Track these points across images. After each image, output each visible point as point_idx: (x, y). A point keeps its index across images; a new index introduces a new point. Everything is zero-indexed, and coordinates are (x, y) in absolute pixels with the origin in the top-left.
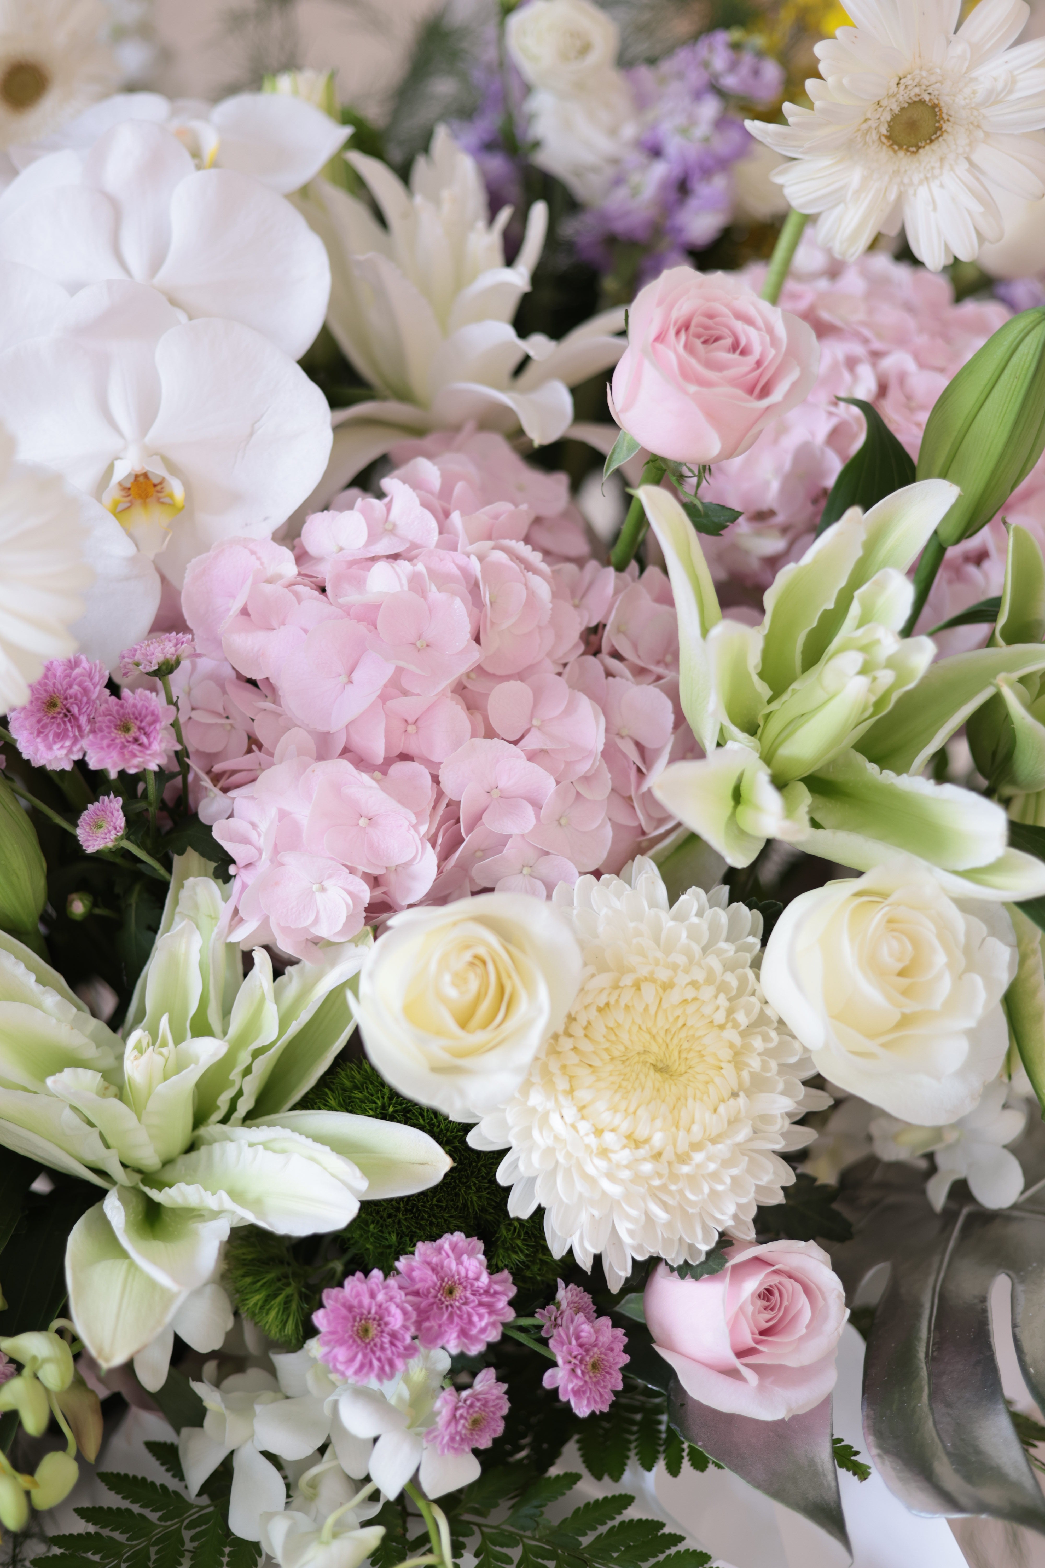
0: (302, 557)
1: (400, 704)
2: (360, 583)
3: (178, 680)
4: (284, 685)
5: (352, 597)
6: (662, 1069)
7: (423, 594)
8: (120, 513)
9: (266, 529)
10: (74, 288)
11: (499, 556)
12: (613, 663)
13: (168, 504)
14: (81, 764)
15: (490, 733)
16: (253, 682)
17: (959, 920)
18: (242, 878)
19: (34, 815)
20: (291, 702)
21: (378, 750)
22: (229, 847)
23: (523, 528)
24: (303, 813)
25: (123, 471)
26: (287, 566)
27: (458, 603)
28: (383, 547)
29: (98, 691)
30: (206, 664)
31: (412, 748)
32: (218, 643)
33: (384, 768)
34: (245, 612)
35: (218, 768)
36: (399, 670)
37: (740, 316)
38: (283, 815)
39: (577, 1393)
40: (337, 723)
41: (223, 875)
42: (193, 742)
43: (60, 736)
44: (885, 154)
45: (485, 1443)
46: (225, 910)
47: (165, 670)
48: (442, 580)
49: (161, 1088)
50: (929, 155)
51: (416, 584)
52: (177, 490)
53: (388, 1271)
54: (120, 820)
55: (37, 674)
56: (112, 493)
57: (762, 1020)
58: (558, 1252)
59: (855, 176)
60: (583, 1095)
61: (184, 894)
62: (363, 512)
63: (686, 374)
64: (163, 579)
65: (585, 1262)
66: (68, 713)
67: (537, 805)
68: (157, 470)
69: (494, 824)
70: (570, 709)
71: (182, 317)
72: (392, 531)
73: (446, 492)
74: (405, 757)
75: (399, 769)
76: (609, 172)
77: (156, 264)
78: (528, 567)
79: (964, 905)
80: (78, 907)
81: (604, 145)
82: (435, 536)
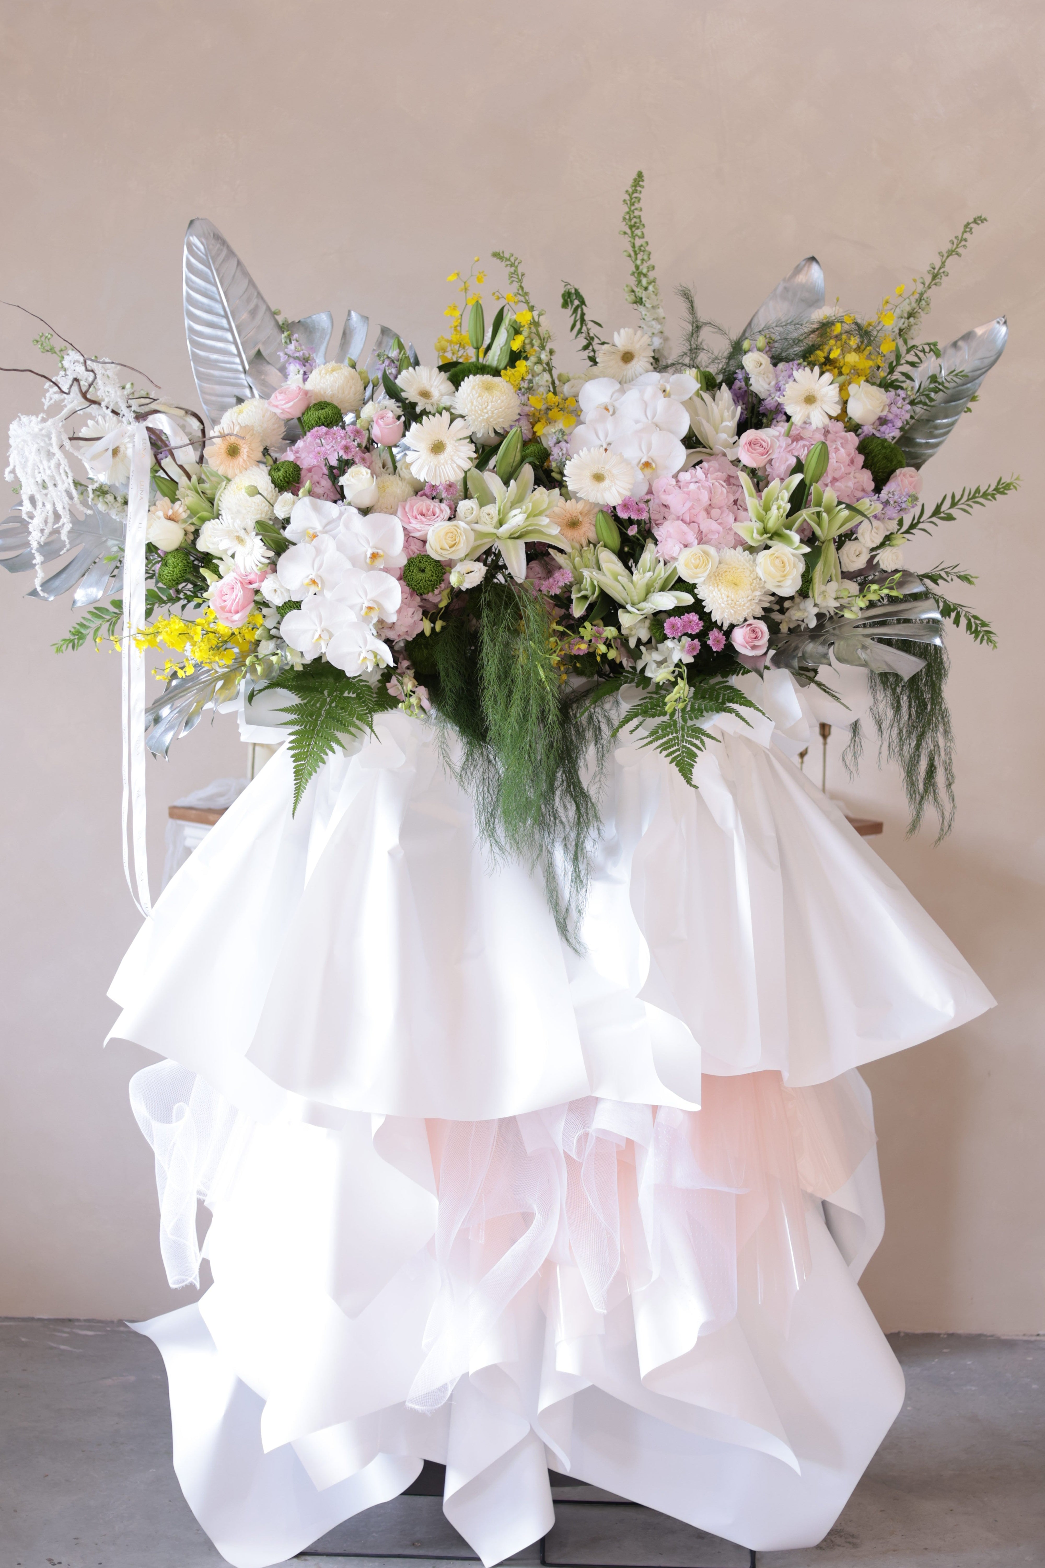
0: (678, 481)
1: (692, 511)
2: (688, 487)
3: (650, 504)
4: (671, 506)
5: (685, 490)
6: (735, 584)
7: (700, 490)
8: (642, 469)
9: (671, 475)
10: (637, 422)
11: (717, 483)
12: (739, 507)
13: (652, 468)
14: (630, 518)
15: (711, 518)
16: (666, 506)
17: (792, 558)
18: (660, 545)
19: (619, 529)
20: (672, 509)
21: (687, 519)
22: (657, 537)
23: (725, 478)
24: (671, 530)
25: (643, 461)
26: (674, 482)
27: (706, 493)
28: (694, 480)
29: (634, 504)
30: (657, 501)
31: (695, 520)
32: (658, 497)
33: (689, 523)
34: (665, 491)
35: (657, 522)
36: (693, 504)
37: (762, 440)
38: (668, 531)
39: (714, 645)
40: (680, 514)
41: (656, 544)
42: (652, 517)
43: (626, 512)
44: (804, 405)
45: (695, 654)
46: (655, 550)
47: (647, 501)
48: (704, 487)
49: (639, 582)
50: (813, 406)
51: (698, 488)
52: (654, 465)
53: (679, 617)
54: (636, 529)
55: (623, 499)
56: (641, 465)
57: (757, 577)
58: (713, 620)
59: (798, 409)
60: (720, 587)
61: (648, 547)
62: (691, 473)
63: (748, 451)
64: (650, 484)
65: (719, 624)
66: (628, 508)
67: (719, 533)
68: (650, 461)
69: (710, 536)
70: (728, 515)
71: (658, 429)
72: (696, 477)
73: (708, 470)
74: (693, 522)
75: (692, 524)
76: (768, 393)
77: (653, 417)
78: (723, 486)
79: (793, 555)
80: (626, 549)
81: (766, 386)
82: (704, 478)
